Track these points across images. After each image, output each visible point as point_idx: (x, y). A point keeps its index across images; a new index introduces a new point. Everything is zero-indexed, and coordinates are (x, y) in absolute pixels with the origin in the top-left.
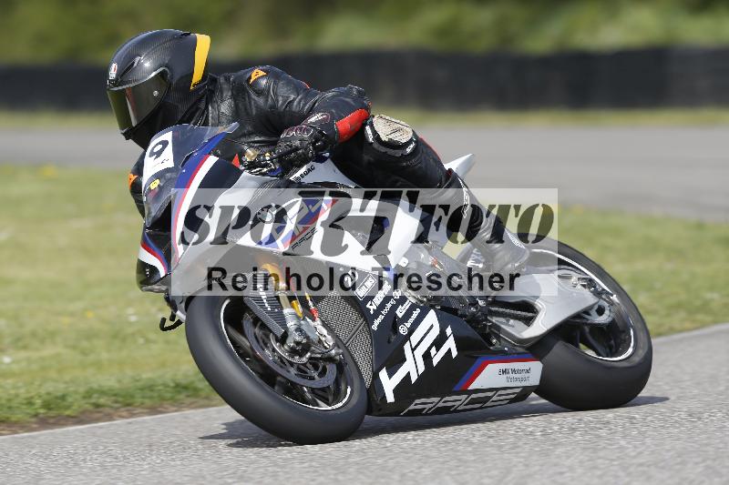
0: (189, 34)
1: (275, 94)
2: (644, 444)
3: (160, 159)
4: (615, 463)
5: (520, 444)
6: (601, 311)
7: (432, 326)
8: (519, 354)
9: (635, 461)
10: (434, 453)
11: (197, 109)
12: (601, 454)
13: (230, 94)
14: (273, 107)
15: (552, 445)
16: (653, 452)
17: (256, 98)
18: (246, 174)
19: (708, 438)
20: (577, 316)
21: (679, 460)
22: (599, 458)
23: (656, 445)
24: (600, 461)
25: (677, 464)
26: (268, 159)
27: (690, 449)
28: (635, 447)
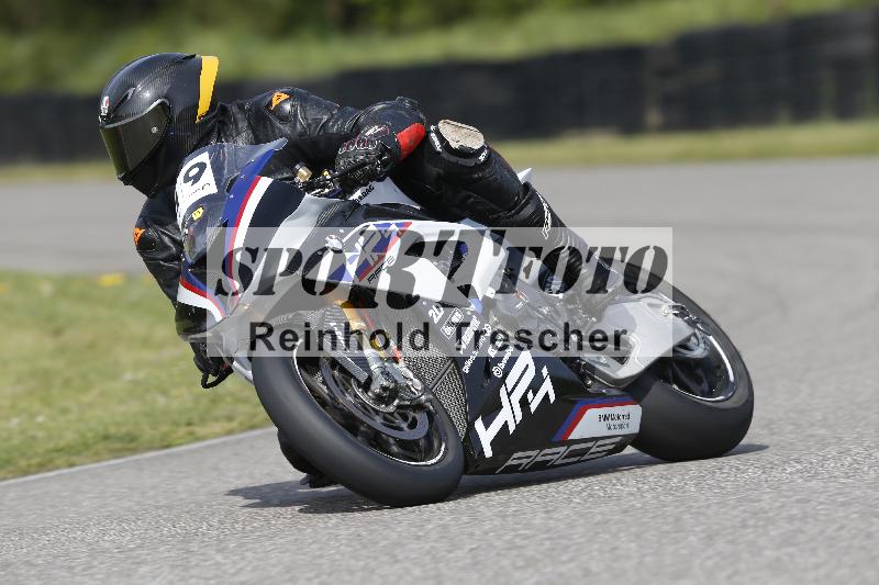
0: (193, 56)
2: (243, 559)
3: (199, 185)
5: (95, 563)
7: (527, 367)
8: (616, 396)
12: (194, 572)
13: (246, 124)
15: (133, 563)
16: (256, 568)
17: (281, 126)
18: (307, 195)
19: (320, 549)
21: (287, 576)
23: (260, 560)
26: (328, 177)
27: (300, 562)
28: (234, 562)
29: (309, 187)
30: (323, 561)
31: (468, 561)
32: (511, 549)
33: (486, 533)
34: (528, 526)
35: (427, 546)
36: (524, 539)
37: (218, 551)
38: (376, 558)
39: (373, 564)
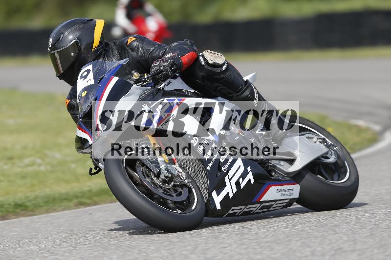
7: (240, 167)
8: (287, 180)
9: (264, 240)
17: (132, 53)
18: (134, 86)
20: (318, 159)
25: (287, 241)
26: (146, 77)
29: (137, 81)
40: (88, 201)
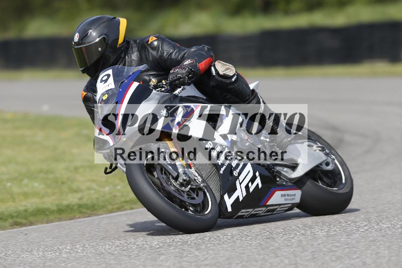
0: (115, 18)
1: (162, 50)
2: (208, 254)
3: (106, 84)
4: (193, 264)
5: (141, 254)
6: (327, 164)
7: (249, 171)
8: (290, 186)
9: (204, 263)
10: (93, 260)
11: (120, 58)
12: (185, 259)
13: (137, 49)
14: (161, 56)
15: (158, 255)
16: (213, 258)
17: (152, 52)
18: (154, 91)
20: (317, 166)
22: (184, 261)
23: (215, 254)
24: (184, 263)
25: (227, 264)
26: (164, 83)
27: (234, 256)
28: (203, 255)
29: (156, 87)
30: (243, 255)
31: (310, 257)
32: (330, 252)
33: (319, 244)
34: (338, 242)
35: (292, 250)
36: (336, 248)
37: (197, 250)
38: (268, 255)
39: (267, 257)
40: (24, 221)
